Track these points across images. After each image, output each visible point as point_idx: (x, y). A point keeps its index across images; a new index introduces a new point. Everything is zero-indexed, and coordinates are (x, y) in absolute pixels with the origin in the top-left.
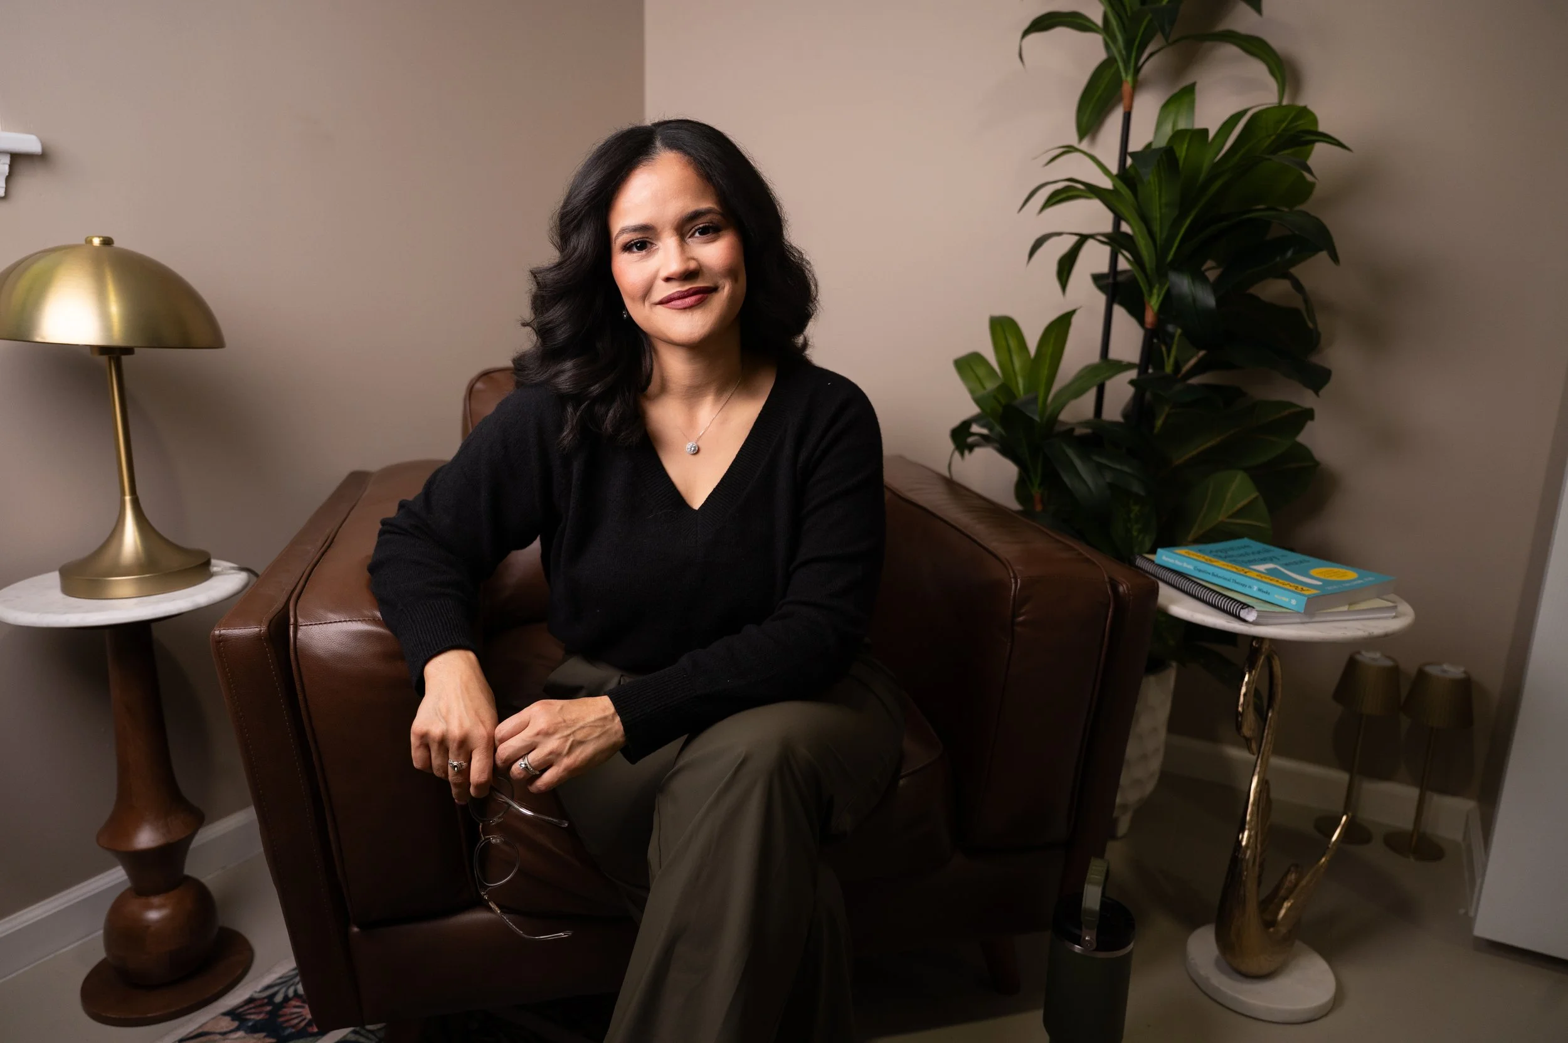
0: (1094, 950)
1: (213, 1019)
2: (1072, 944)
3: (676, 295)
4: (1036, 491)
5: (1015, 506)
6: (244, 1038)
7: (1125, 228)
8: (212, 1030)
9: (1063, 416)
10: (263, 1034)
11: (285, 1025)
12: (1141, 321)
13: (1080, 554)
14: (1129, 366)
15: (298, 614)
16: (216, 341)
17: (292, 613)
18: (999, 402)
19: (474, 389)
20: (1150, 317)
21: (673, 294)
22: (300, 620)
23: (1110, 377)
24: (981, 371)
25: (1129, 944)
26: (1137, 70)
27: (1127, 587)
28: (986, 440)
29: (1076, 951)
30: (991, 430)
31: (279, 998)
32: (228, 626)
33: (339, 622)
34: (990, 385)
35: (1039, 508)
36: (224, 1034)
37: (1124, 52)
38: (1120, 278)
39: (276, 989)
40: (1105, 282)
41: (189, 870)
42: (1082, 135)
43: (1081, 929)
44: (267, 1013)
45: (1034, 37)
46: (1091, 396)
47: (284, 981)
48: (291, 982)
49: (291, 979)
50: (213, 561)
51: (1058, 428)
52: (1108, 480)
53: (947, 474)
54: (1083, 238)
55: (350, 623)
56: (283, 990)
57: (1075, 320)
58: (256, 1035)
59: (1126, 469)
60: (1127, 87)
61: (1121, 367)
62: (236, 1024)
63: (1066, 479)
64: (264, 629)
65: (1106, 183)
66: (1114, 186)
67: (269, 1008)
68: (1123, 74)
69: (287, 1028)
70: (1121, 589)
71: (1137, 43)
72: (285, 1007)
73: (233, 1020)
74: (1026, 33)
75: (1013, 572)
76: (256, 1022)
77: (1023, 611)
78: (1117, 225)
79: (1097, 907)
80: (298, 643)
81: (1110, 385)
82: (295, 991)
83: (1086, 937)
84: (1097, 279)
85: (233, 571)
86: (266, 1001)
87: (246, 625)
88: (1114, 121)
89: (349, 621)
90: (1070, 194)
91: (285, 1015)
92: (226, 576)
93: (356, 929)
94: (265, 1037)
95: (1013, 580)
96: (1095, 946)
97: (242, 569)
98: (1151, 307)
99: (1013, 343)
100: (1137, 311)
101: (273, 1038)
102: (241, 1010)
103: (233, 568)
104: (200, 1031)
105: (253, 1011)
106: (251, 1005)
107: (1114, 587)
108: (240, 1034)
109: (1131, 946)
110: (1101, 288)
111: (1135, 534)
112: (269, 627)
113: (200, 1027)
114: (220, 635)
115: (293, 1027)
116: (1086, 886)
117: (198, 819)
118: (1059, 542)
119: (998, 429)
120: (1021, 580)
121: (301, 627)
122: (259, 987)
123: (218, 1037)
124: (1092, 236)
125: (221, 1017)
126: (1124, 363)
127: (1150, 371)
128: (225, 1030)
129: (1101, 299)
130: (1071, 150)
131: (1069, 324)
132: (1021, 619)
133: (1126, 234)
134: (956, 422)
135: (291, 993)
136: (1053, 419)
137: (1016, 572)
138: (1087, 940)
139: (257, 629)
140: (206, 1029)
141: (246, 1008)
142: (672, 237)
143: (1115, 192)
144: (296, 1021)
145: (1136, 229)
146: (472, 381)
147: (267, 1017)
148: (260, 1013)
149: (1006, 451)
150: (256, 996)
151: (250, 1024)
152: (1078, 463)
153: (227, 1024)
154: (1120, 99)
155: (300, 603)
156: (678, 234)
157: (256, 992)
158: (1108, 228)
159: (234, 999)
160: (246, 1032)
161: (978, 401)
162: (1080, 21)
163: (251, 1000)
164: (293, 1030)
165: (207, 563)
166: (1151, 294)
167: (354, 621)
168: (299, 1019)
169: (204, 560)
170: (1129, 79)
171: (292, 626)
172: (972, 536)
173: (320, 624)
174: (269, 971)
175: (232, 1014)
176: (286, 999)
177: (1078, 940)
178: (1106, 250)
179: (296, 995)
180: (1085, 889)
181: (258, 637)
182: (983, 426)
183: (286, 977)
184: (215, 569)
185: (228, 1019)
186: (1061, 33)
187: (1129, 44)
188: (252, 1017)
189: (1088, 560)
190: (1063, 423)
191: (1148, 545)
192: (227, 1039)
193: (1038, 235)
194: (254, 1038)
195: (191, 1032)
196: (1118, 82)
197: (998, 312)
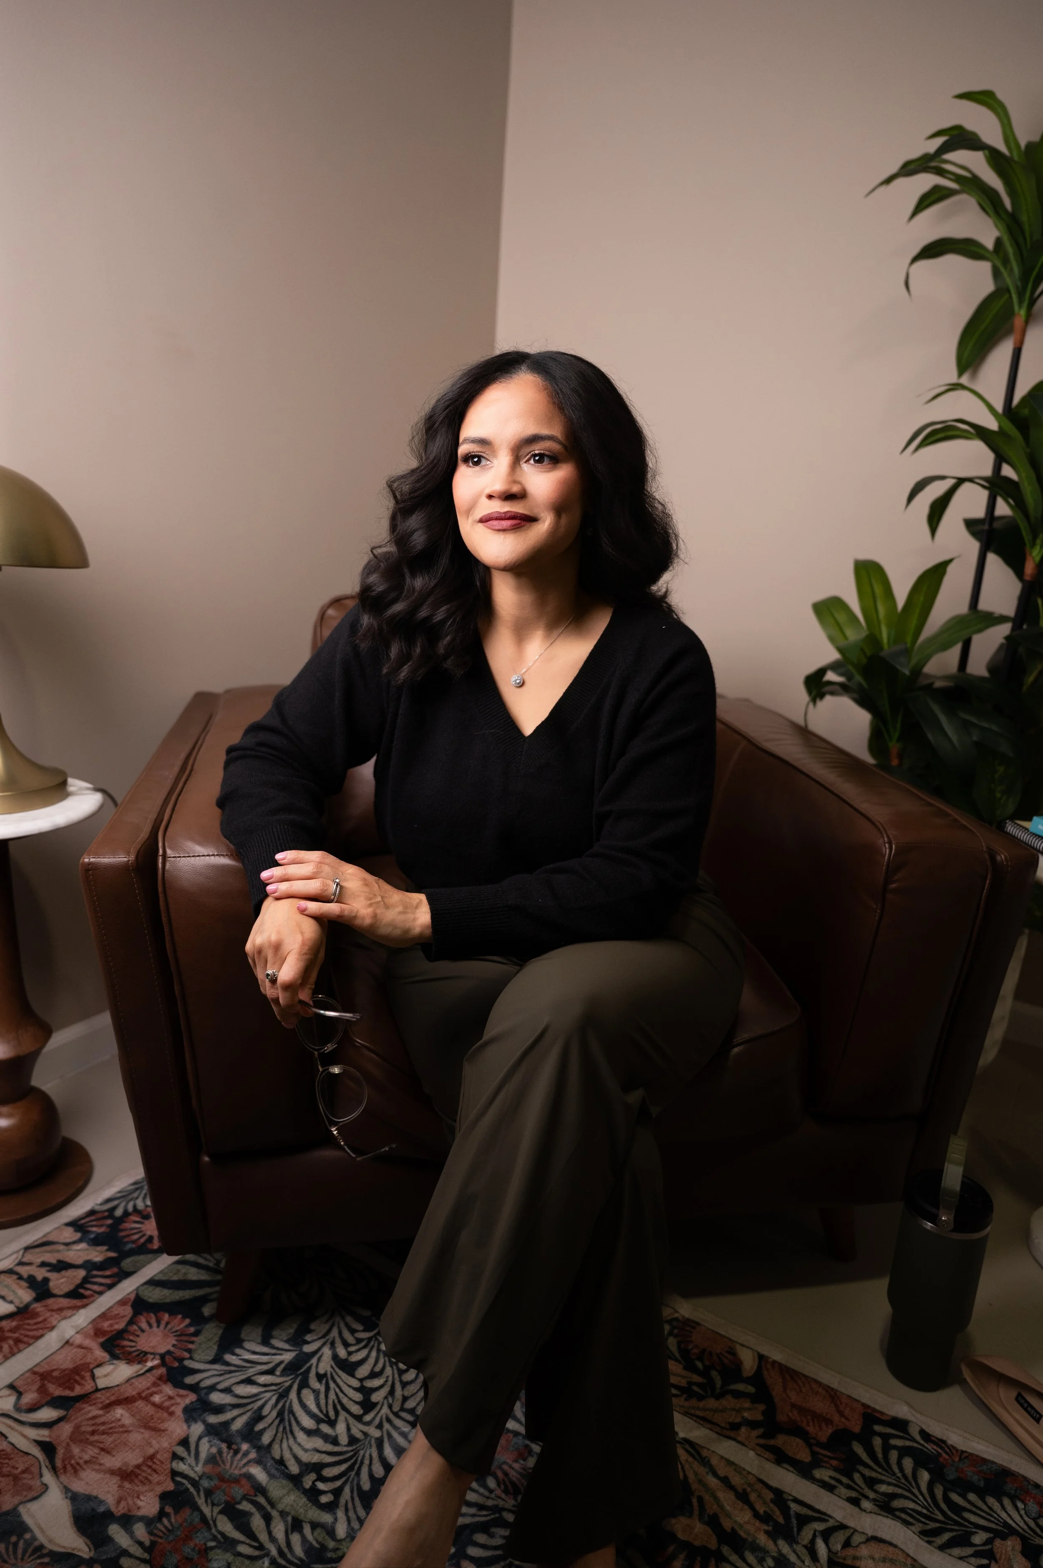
0: (950, 1231)
1: (56, 1229)
2: (921, 1219)
3: (495, 515)
4: (894, 746)
5: (870, 760)
6: (87, 1249)
7: (1007, 471)
8: (56, 1240)
9: (930, 668)
10: (105, 1248)
11: (126, 1240)
12: (1019, 572)
13: (956, 820)
14: (1002, 619)
15: (166, 845)
16: (82, 562)
17: (160, 845)
18: (864, 653)
19: (326, 616)
20: (1029, 568)
21: (492, 513)
22: (169, 852)
23: (980, 631)
24: (841, 618)
25: (988, 1227)
26: (1033, 302)
27: (1006, 857)
28: (844, 689)
29: (929, 1228)
30: (850, 677)
31: (119, 1212)
32: (97, 854)
33: (208, 855)
34: (853, 635)
35: (895, 762)
36: (67, 1244)
37: (1019, 284)
38: (996, 525)
39: (115, 1203)
40: (980, 527)
41: (35, 1082)
42: (961, 371)
43: (938, 1209)
44: (109, 1226)
45: (924, 265)
46: (957, 650)
47: (124, 1195)
48: (130, 1197)
49: (130, 1194)
50: (70, 781)
51: (923, 682)
52: (975, 738)
53: (802, 723)
54: (961, 481)
55: (217, 857)
56: (123, 1204)
57: (950, 569)
58: (99, 1248)
59: (994, 728)
60: (1019, 321)
61: (991, 620)
62: (78, 1235)
63: (930, 736)
64: (132, 858)
65: (992, 424)
66: (1000, 427)
67: (109, 1222)
68: (1016, 307)
69: (127, 1243)
70: (998, 858)
71: (1035, 273)
72: (125, 1222)
73: (76, 1231)
74: (915, 259)
75: (888, 837)
76: (98, 1235)
77: (896, 878)
78: (997, 468)
79: (958, 1188)
80: (166, 875)
81: (977, 639)
82: (135, 1206)
83: (942, 1217)
84: (970, 524)
85: (89, 792)
86: (106, 1214)
87: (114, 853)
88: (1001, 356)
89: (217, 855)
90: (950, 433)
91: (125, 1230)
92: (81, 797)
93: (206, 1159)
94: (107, 1250)
95: (887, 845)
96: (952, 1226)
97: (97, 790)
98: (1033, 558)
99: (878, 589)
100: (1015, 562)
101: (115, 1252)
102: (83, 1221)
103: (88, 789)
104: (45, 1240)
105: (94, 1223)
106: (93, 1218)
107: (993, 858)
108: (83, 1246)
109: (989, 1229)
110: (975, 534)
111: (998, 795)
112: (137, 857)
113: (45, 1236)
114: (90, 864)
115: (134, 1242)
116: (946, 1164)
117: (47, 1032)
118: (930, 805)
119: (858, 678)
120: (896, 846)
121: (170, 859)
122: (100, 1200)
123: (62, 1247)
124: (970, 480)
125: (63, 1227)
126: (996, 615)
127: (1025, 627)
128: (68, 1241)
129: (974, 546)
130: (956, 387)
131: (944, 573)
132: (894, 886)
133: (1008, 480)
134: (812, 669)
135: (130, 1208)
136: (917, 672)
137: (891, 836)
138: (944, 1221)
139: (126, 859)
140: (51, 1238)
141: (88, 1219)
142: (506, 456)
143: (1001, 432)
144: (136, 1237)
145: (1023, 475)
146: (322, 608)
147: (108, 1230)
148: (101, 1226)
149: (864, 701)
150: (97, 1208)
151: (92, 1236)
152: (943, 719)
153: (70, 1234)
154: (1009, 332)
155: (168, 834)
156: (512, 455)
157: (97, 1205)
158: (988, 472)
159: (77, 1209)
160: (89, 1245)
161: (840, 650)
162: (973, 248)
163: (92, 1212)
164: (134, 1246)
165: (64, 783)
166: (1033, 545)
167: (222, 855)
168: (140, 1234)
169: (61, 780)
170: (1023, 312)
171: (160, 857)
172: (841, 796)
173: (188, 857)
174: (109, 1183)
175: (75, 1224)
176: (126, 1214)
177: (934, 1219)
178: (984, 495)
179: (136, 1210)
180: (945, 1167)
181: (125, 867)
182: (841, 675)
183: (126, 1191)
184: (71, 789)
185: (70, 1230)
186: (952, 261)
187: (1025, 276)
188: (94, 1229)
189: (965, 828)
190: (928, 676)
191: (1011, 808)
192: (71, 1250)
193: (919, 477)
194: (97, 1251)
195: (36, 1241)
196: (1007, 314)
197: (863, 556)
